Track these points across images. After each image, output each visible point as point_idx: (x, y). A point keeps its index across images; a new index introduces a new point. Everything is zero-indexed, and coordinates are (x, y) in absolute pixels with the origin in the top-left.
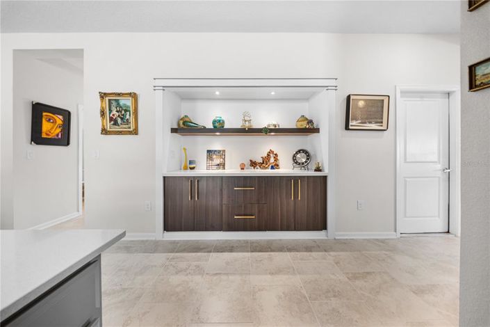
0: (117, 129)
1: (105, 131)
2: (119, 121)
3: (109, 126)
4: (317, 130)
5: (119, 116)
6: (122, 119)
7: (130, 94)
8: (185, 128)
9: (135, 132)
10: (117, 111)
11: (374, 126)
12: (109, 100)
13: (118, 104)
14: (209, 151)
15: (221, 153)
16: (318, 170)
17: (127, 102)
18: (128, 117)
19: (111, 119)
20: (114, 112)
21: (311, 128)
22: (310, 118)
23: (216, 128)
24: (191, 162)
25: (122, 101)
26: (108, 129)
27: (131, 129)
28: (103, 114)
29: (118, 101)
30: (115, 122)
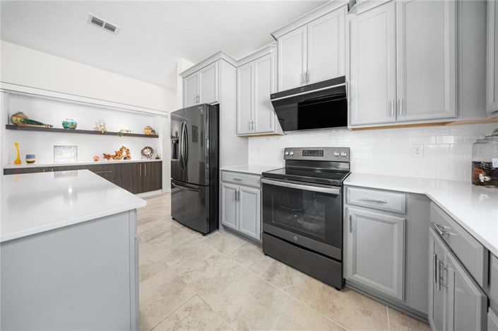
4: (157, 137)
14: (55, 147)
15: (73, 149)
16: (157, 158)
21: (153, 135)
22: (153, 129)
23: (69, 129)
24: (29, 157)
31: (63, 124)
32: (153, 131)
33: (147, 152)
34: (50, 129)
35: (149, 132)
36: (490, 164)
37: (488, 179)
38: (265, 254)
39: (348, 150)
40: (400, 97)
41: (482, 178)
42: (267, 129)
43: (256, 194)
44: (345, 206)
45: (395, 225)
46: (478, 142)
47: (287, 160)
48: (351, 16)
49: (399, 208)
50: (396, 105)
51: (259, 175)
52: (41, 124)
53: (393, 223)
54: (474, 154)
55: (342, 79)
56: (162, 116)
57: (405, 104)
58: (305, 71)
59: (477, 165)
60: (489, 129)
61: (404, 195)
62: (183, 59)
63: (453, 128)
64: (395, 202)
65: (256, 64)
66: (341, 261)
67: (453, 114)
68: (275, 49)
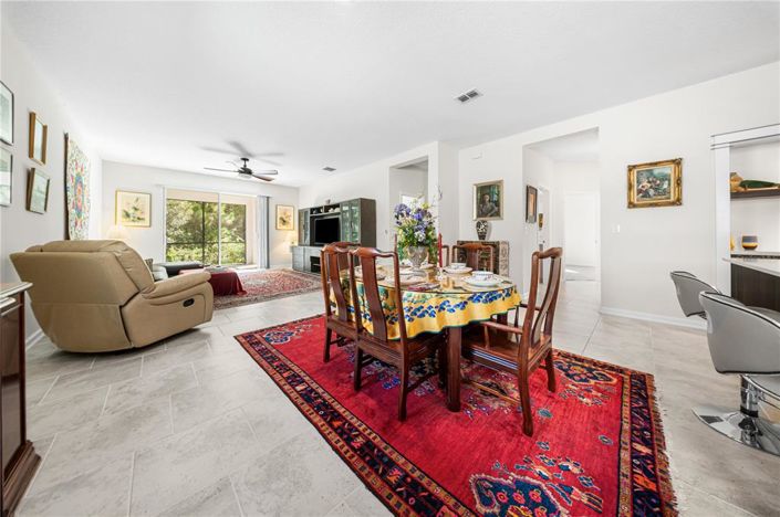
1: (631, 205)
2: (652, 192)
5: (651, 187)
6: (656, 189)
7: (673, 161)
9: (678, 202)
10: (649, 182)
12: (638, 172)
13: (652, 174)
17: (669, 170)
18: (665, 186)
19: (639, 191)
20: (645, 184)
24: (746, 239)
25: (657, 171)
26: (636, 202)
27: (672, 199)
28: (630, 187)
29: (650, 171)
30: (645, 194)
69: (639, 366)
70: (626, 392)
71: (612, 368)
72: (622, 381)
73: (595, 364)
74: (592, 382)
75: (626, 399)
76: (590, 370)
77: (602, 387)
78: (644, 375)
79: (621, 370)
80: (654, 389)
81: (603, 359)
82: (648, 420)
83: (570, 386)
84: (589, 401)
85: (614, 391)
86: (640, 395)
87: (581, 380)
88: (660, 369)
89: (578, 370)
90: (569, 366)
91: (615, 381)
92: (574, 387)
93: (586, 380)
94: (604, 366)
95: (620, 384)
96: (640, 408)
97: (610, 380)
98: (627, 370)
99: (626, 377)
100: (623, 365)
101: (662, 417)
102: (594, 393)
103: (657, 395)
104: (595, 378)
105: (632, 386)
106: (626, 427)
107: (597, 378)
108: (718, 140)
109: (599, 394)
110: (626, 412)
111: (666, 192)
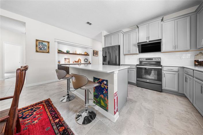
0: (42, 51)
1: (37, 51)
2: (42, 49)
3: (38, 50)
4: (89, 55)
7: (48, 42)
8: (60, 52)
9: (48, 52)
10: (42, 46)
11: (97, 55)
12: (39, 42)
14: (65, 58)
15: (69, 59)
16: (89, 62)
17: (46, 44)
18: (46, 48)
19: (39, 48)
21: (87, 55)
22: (87, 53)
23: (68, 53)
24: (59, 61)
25: (44, 43)
26: (38, 51)
27: (47, 51)
28: (37, 46)
29: (42, 43)
30: (41, 49)
31: (67, 51)
32: (88, 53)
33: (86, 60)
34: (64, 53)
35: (86, 54)
36: (198, 60)
37: (198, 64)
38: (138, 87)
39: (160, 58)
40: (176, 44)
41: (196, 63)
42: (135, 52)
43: (134, 71)
44: (163, 71)
45: (176, 75)
46: (196, 55)
47: (140, 62)
48: (162, 23)
49: (177, 70)
50: (175, 46)
51: (135, 65)
52: (62, 51)
53: (175, 74)
54: (195, 58)
55: (161, 40)
56: (91, 48)
57: (177, 46)
58: (148, 36)
59: (195, 61)
60: (198, 52)
61: (178, 67)
62: (104, 31)
63: (190, 52)
64: (176, 69)
65: (131, 34)
66: (161, 85)
67: (189, 49)
68: (138, 29)
69: (45, 98)
70: (46, 108)
71: (39, 103)
72: (43, 106)
73: (33, 106)
74: (35, 113)
75: (47, 110)
76: (32, 109)
77: (38, 112)
78: (48, 100)
79: (41, 102)
80: (51, 102)
81: (34, 103)
82: (54, 111)
83: (27, 122)
84: (37, 121)
85: (43, 110)
86: (49, 106)
87: (30, 116)
88: (50, 96)
89: (27, 113)
90: (23, 114)
91: (41, 107)
92: (28, 121)
93: (32, 114)
94: (36, 104)
95: (43, 107)
96: (51, 109)
97: (40, 108)
98: (43, 101)
99: (44, 103)
100: (41, 100)
101: (57, 108)
102: (37, 116)
103: (53, 103)
104: (35, 111)
105: (46, 105)
106: (51, 118)
107: (36, 111)
108: (56, 40)
109: (39, 115)
110: (49, 114)
111: (46, 49)
